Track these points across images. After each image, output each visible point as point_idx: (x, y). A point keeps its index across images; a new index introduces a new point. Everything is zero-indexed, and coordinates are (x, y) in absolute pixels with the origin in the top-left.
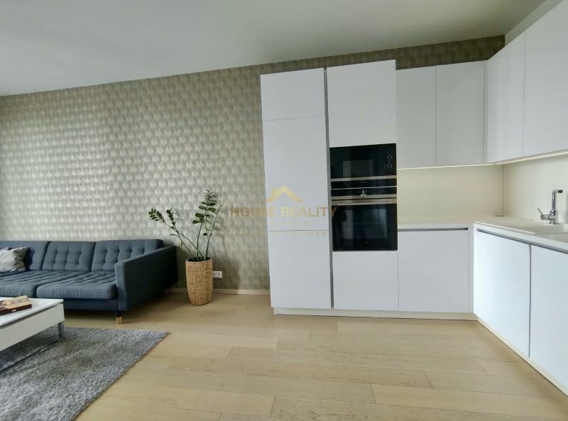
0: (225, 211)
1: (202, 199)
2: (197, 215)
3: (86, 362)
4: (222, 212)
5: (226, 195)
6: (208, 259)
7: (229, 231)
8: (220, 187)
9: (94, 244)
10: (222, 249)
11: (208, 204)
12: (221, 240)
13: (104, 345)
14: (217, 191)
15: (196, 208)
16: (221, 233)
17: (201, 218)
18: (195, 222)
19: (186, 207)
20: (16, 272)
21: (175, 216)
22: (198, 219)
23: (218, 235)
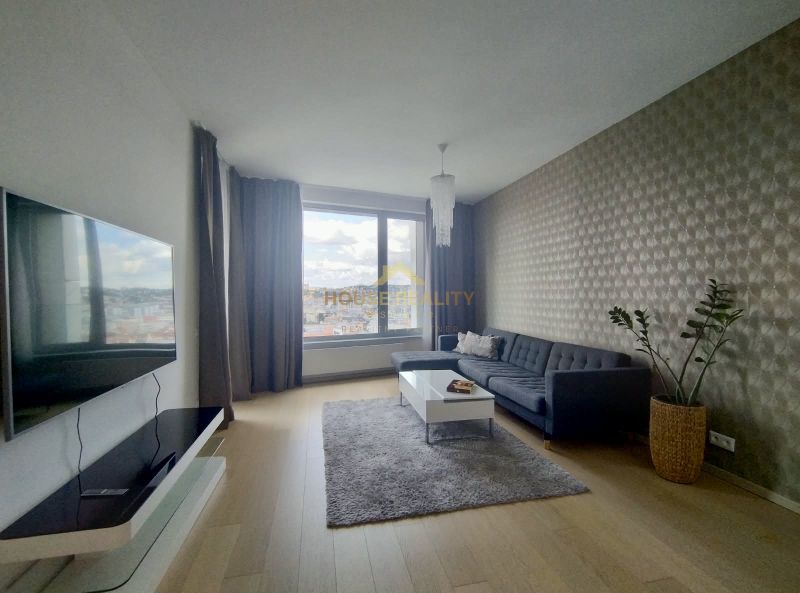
0: (754, 322)
1: (702, 295)
2: (691, 323)
3: (492, 468)
4: (745, 322)
5: (756, 289)
6: (696, 404)
7: (759, 362)
8: (744, 273)
9: (552, 344)
10: (739, 396)
11: (713, 306)
12: (737, 378)
13: (515, 463)
14: (737, 280)
15: (690, 310)
16: (741, 364)
17: (697, 330)
18: (685, 335)
19: (674, 308)
20: (491, 360)
21: (652, 321)
22: (693, 331)
23: (732, 366)
